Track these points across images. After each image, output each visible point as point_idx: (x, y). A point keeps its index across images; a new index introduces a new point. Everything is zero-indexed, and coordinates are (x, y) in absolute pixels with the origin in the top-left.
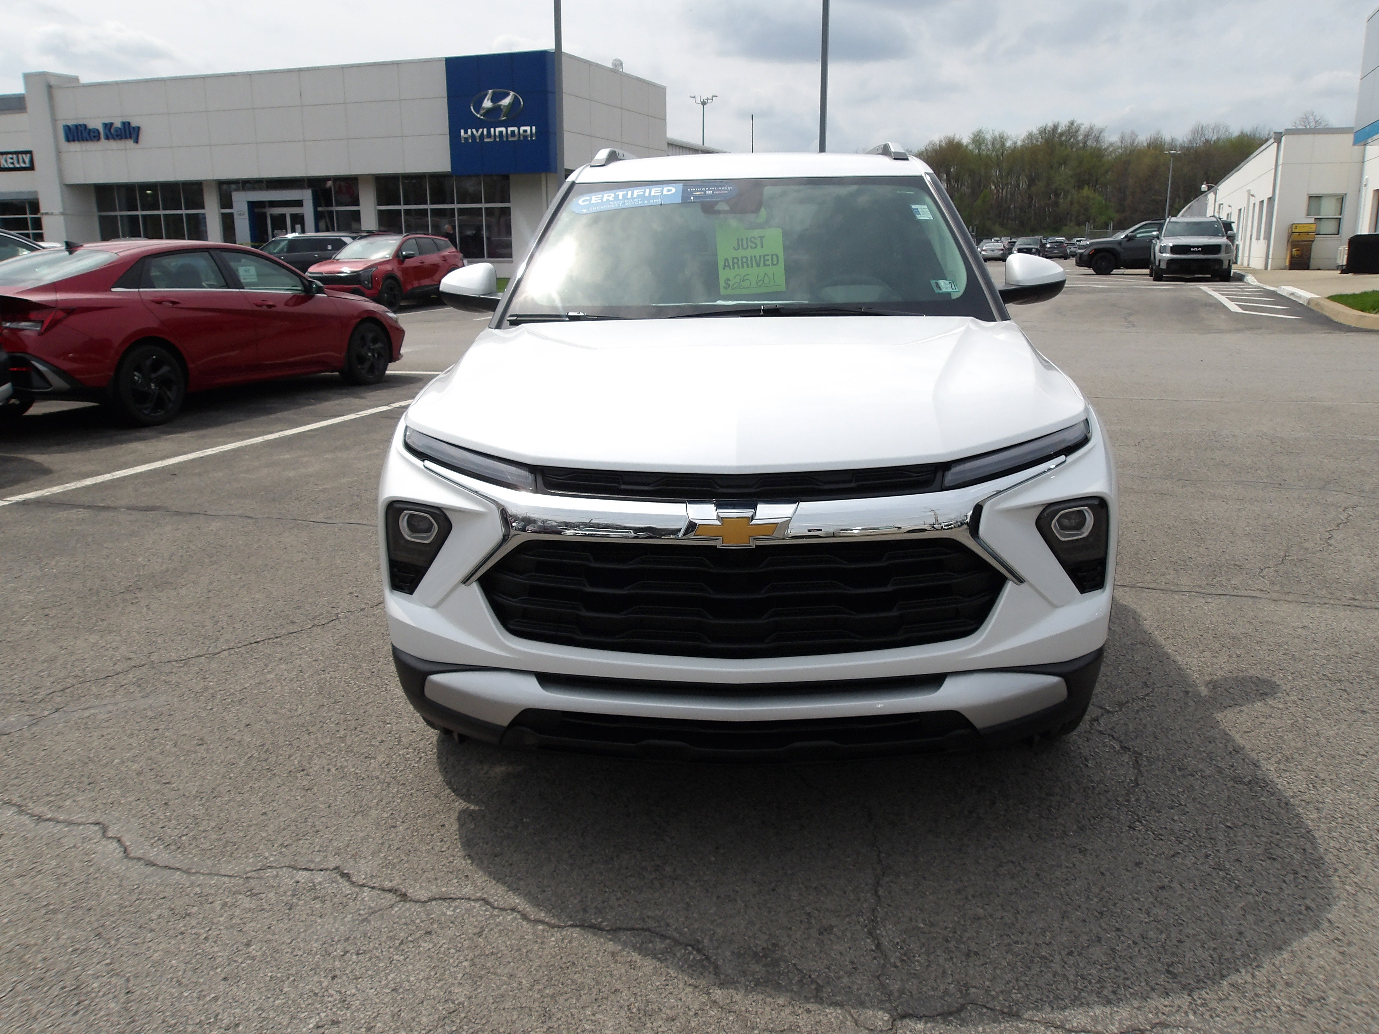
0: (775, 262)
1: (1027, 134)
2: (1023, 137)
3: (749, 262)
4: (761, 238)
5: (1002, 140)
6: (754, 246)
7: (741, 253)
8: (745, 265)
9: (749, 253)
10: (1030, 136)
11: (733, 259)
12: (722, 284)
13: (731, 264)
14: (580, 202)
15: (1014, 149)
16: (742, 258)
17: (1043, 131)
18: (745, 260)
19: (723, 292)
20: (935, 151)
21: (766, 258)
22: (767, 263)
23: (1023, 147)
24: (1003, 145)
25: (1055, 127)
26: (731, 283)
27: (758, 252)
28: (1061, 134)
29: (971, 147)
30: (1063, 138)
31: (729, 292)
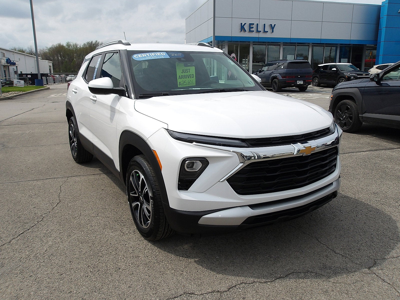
0: (193, 77)
1: (84, 44)
2: (82, 45)
3: (186, 77)
4: (189, 69)
5: (76, 45)
6: (187, 72)
7: (183, 74)
8: (185, 78)
9: (186, 74)
10: (85, 45)
11: (181, 76)
12: (178, 84)
13: (181, 77)
14: (135, 56)
15: (80, 48)
16: (184, 75)
17: (88, 43)
18: (185, 76)
19: (179, 86)
20: (55, 48)
21: (191, 75)
22: (191, 77)
23: (83, 48)
24: (77, 47)
25: (92, 42)
26: (181, 83)
27: (188, 74)
28: (94, 44)
29: (67, 47)
30: (95, 45)
31: (181, 86)
